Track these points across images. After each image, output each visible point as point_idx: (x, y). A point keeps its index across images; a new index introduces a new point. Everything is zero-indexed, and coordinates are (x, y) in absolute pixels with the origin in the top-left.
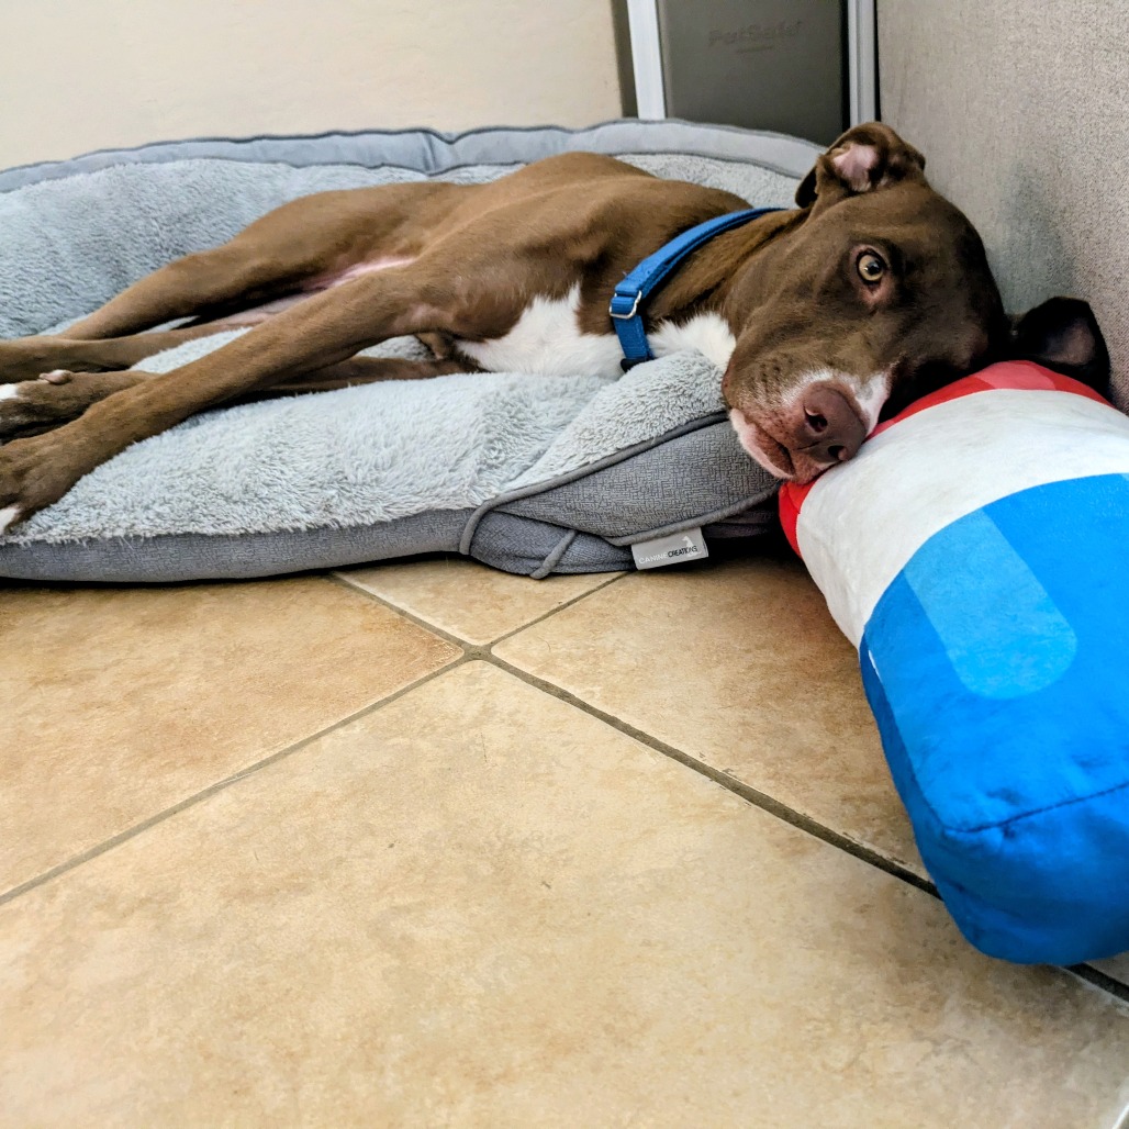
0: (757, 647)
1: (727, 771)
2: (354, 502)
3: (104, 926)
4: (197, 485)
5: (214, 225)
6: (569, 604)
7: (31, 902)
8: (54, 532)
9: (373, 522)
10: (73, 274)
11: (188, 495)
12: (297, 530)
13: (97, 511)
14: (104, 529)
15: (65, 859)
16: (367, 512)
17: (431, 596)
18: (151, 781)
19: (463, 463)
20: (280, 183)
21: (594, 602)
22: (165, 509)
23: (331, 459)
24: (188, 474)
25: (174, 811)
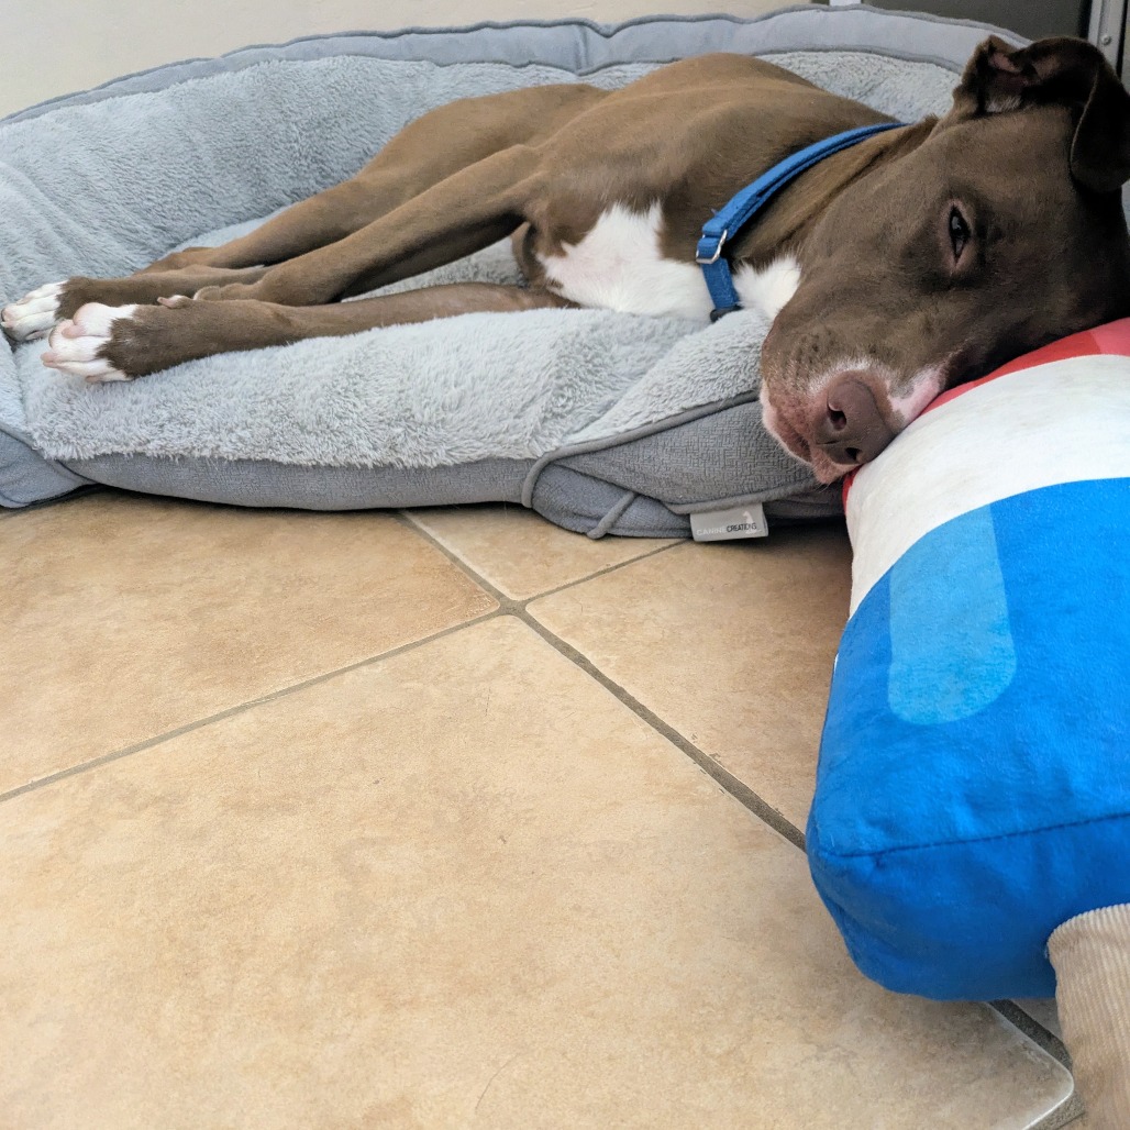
0: (792, 633)
1: (713, 756)
2: (418, 443)
3: (121, 816)
4: (276, 412)
5: (354, 131)
6: (616, 567)
7: (69, 786)
8: (150, 446)
9: (435, 464)
10: (215, 181)
11: (267, 421)
12: (364, 467)
13: (187, 429)
14: (194, 448)
15: (105, 753)
16: (431, 454)
17: (487, 545)
18: (192, 694)
19: (528, 410)
20: (422, 84)
21: (641, 568)
22: (246, 434)
23: (402, 394)
24: (270, 400)
25: (203, 723)
